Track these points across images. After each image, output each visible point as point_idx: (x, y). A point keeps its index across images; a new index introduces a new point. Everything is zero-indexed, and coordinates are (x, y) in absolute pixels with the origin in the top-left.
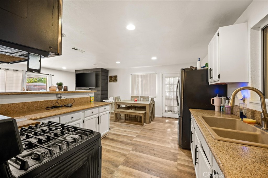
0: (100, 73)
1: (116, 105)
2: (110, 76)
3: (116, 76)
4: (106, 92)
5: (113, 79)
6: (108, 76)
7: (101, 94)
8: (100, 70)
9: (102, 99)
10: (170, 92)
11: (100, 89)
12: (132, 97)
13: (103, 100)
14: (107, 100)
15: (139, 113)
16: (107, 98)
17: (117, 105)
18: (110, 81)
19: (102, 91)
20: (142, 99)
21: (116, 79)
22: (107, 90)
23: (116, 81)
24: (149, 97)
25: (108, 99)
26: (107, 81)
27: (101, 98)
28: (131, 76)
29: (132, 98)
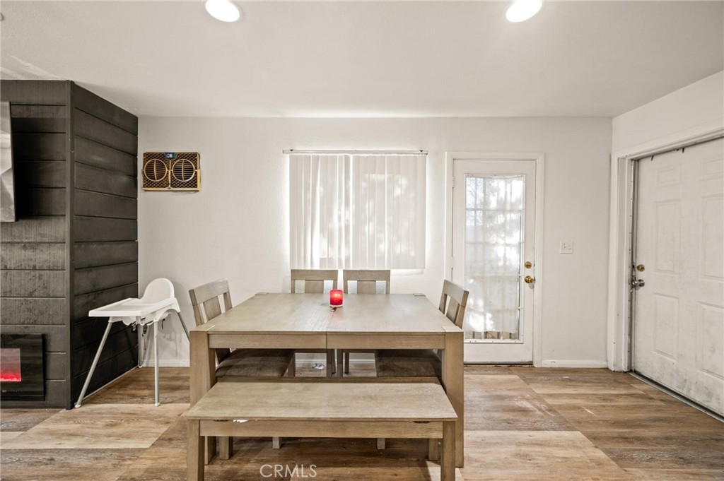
0: (65, 113)
1: (204, 354)
2: (148, 156)
3: (193, 157)
4: (118, 252)
5: (169, 172)
6: (135, 155)
7: (76, 268)
8: (65, 97)
9: (82, 301)
10: (507, 248)
11: (60, 228)
12: (296, 274)
13: (95, 307)
14: (129, 301)
15: (418, 422)
16: (129, 289)
17: (211, 350)
18: (148, 184)
19: (77, 242)
20: (355, 282)
21: (189, 172)
22: (131, 239)
23: (194, 184)
24: (392, 272)
25: (135, 295)
26: (125, 179)
27: (74, 295)
28: (287, 157)
29: (293, 279)
